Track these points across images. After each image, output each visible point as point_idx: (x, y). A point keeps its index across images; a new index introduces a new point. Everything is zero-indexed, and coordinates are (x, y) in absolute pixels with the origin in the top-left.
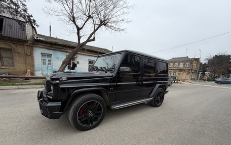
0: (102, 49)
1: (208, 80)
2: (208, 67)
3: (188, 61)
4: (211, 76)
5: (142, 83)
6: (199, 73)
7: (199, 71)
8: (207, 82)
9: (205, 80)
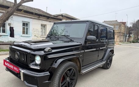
0: (35, 9)
1: (133, 42)
2: (132, 30)
3: (117, 24)
4: (135, 38)
5: (99, 48)
6: (126, 36)
7: (126, 34)
8: (133, 43)
9: (130, 42)
